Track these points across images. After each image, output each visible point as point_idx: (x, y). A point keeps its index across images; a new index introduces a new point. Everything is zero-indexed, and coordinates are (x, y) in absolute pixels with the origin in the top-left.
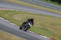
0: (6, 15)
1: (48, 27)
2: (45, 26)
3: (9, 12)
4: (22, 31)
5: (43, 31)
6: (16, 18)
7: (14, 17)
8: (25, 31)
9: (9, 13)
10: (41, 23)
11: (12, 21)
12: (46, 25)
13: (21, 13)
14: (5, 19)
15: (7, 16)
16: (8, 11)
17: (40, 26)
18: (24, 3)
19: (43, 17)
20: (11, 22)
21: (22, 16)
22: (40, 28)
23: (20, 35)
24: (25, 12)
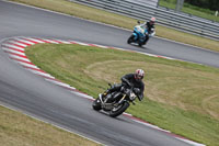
0: (63, 63)
1: (213, 110)
2: (199, 104)
3: (73, 52)
4: (101, 117)
5: (195, 124)
6: (97, 75)
7: (90, 70)
8: (112, 116)
9: (73, 56)
10: (185, 94)
11: (84, 87)
12: (205, 100)
13: (116, 55)
14: (58, 77)
15: (64, 65)
16: (67, 50)
17: (183, 106)
18: (125, 20)
19: (194, 73)
20: (80, 90)
21: (116, 68)
22: (182, 112)
23: (110, 135)
24: (129, 54)
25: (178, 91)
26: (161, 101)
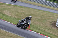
2: (20, 16)
10: (17, 13)
12: (22, 15)
17: (16, 17)
19: (19, 8)
22: (16, 18)
24: (2, 3)
25: (15, 13)
26: (10, 15)
